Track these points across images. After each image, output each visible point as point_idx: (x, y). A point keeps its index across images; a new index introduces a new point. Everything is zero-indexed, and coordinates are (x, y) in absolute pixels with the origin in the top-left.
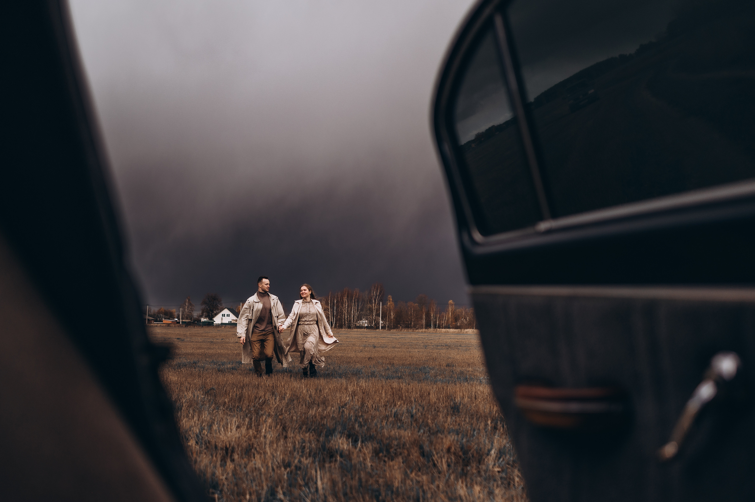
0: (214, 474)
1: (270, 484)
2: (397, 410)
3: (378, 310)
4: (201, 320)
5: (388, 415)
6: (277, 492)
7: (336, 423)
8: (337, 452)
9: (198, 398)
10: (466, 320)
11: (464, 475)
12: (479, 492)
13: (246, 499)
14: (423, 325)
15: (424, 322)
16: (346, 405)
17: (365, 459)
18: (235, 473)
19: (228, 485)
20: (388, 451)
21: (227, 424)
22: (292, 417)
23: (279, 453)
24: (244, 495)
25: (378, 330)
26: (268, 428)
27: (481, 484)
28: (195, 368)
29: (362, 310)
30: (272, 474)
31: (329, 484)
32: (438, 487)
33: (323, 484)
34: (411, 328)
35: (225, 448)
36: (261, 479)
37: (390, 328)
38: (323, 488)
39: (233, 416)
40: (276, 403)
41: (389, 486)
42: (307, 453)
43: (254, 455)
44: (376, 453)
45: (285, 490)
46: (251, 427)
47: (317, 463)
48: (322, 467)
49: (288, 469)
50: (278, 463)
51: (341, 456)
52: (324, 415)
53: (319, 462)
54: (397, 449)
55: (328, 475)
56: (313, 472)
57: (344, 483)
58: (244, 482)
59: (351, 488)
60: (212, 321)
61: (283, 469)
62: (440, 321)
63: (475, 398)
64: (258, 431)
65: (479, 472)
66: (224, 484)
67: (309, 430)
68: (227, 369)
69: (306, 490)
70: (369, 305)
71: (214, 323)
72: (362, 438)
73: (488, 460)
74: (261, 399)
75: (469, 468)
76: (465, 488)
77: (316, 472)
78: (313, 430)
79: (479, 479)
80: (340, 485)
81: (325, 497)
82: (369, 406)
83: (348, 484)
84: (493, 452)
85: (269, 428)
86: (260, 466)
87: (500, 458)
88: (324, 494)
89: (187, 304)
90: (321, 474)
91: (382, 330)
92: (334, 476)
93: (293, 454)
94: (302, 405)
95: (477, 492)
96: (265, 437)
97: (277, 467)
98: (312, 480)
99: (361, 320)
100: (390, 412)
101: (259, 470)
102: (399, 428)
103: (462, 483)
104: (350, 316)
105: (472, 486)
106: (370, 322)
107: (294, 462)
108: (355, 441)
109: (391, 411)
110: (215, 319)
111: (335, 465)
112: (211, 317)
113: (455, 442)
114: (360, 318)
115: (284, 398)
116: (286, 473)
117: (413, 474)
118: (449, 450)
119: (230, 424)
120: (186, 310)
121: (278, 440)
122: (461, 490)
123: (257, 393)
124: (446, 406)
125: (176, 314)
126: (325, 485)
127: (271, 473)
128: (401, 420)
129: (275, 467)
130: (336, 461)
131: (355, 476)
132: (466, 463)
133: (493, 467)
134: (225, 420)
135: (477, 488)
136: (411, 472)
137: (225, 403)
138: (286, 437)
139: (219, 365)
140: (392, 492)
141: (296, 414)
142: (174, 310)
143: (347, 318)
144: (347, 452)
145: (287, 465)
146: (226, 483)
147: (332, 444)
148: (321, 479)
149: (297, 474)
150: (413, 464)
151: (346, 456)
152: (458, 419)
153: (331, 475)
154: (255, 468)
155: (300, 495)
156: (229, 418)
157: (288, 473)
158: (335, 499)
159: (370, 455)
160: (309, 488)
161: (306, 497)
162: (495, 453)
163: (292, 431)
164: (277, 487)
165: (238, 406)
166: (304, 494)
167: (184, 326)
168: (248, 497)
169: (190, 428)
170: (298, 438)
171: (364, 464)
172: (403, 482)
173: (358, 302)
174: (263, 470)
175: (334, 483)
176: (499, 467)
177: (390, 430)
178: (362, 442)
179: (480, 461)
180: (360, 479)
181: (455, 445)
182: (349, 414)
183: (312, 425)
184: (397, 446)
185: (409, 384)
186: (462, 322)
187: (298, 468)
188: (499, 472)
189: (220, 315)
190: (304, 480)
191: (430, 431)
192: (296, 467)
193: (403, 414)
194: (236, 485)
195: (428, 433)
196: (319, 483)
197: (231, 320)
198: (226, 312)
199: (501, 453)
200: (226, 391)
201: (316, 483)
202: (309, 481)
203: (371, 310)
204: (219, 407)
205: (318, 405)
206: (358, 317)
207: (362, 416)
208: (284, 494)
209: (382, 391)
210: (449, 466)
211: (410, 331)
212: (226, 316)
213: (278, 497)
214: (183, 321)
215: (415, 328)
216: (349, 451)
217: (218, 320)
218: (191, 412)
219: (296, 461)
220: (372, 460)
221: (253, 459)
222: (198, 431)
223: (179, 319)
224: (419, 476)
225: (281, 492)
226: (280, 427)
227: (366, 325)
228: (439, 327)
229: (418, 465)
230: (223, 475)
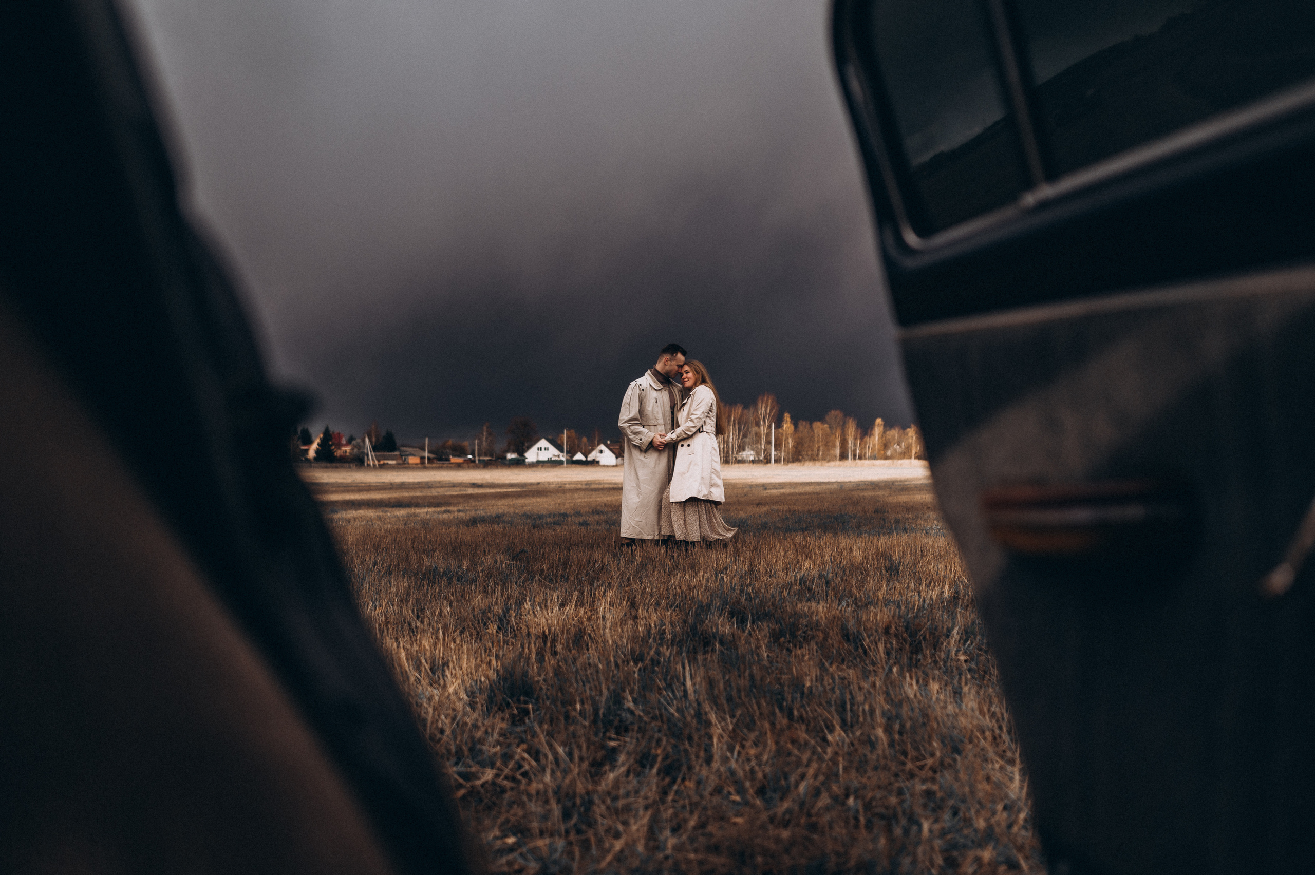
0: (525, 674)
1: (612, 687)
2: (804, 575)
3: (768, 435)
4: (505, 458)
5: (791, 582)
6: (624, 698)
7: (711, 595)
8: (715, 638)
9: (502, 565)
10: (901, 447)
11: (913, 665)
12: (938, 692)
13: (575, 709)
14: (836, 456)
15: (838, 451)
16: (726, 569)
17: (758, 647)
18: (557, 672)
19: (548, 689)
20: (793, 636)
21: (546, 601)
22: (645, 589)
23: (625, 641)
24: (572, 703)
25: (769, 465)
26: (608, 606)
27: (940, 680)
28: (498, 524)
29: (745, 436)
30: (616, 672)
31: (703, 684)
32: (874, 685)
33: (694, 685)
34: (818, 460)
35: (542, 636)
36: (598, 679)
37: (788, 461)
38: (695, 692)
39: (555, 589)
40: (619, 570)
41: (797, 684)
42: (668, 640)
43: (587, 645)
44: (775, 637)
45: (635, 696)
46: (582, 605)
47: (684, 654)
48: (693, 660)
49: (640, 665)
50: (625, 655)
51: (722, 643)
52: (693, 584)
53: (688, 652)
54: (807, 630)
55: (702, 671)
56: (679, 667)
57: (728, 683)
58: (571, 684)
59: (739, 691)
60: (523, 458)
61: (632, 664)
62: (861, 450)
63: (922, 555)
64: (593, 609)
65: (936, 662)
66: (541, 689)
67: (671, 606)
68: (547, 524)
69: (668, 695)
70: (754, 429)
71: (527, 460)
72: (752, 614)
73: (949, 643)
74: (596, 563)
75: (920, 657)
76: (915, 687)
77: (684, 668)
78: (677, 607)
79: (937, 672)
80: (721, 686)
81: (699, 704)
82: (761, 571)
83: (733, 685)
84: (955, 632)
85: (610, 605)
86: (597, 661)
87: (966, 641)
88: (697, 700)
89: (485, 434)
90: (690, 670)
91: (776, 464)
92: (711, 672)
93: (647, 642)
94: (659, 572)
95: (935, 692)
96: (604, 618)
97: (623, 662)
98: (678, 680)
99: (744, 450)
100: (793, 578)
101: (596, 666)
102: (809, 600)
103: (911, 678)
104: (728, 445)
105: (926, 684)
106: (758, 454)
107: (648, 653)
108: (742, 621)
109: (795, 576)
110: (527, 455)
111: (711, 656)
112: (521, 451)
113: (896, 618)
114: (741, 448)
115: (632, 562)
116: (636, 670)
117: (834, 667)
118: (887, 630)
119: (551, 602)
120: (484, 443)
121: (623, 622)
122: (911, 688)
123: (591, 555)
124: (877, 568)
125: (469, 449)
126: (697, 687)
127: (613, 671)
128: (811, 589)
129: (620, 662)
130: (713, 650)
131: (744, 672)
132: (916, 649)
133: (956, 655)
134: (542, 595)
135: (935, 686)
136: (831, 664)
137: (543, 570)
138: (636, 617)
139: (534, 519)
140: (803, 693)
141: (650, 585)
142: (466, 443)
143: (723, 448)
144: (730, 638)
145: (638, 659)
146: (544, 687)
147: (707, 625)
148: (692, 678)
149: (654, 671)
150: (833, 653)
151: (729, 643)
152: (898, 586)
153: (708, 672)
154: (589, 665)
155: (659, 701)
156: (548, 591)
157: (640, 670)
158: (715, 708)
159: (766, 641)
160: (673, 692)
161: (669, 704)
162: (958, 633)
163: (644, 608)
164: (624, 691)
165: (562, 575)
166: (666, 700)
167: (482, 466)
168: (578, 706)
169: (489, 608)
170: (654, 617)
171: (758, 655)
172: (820, 679)
173: (739, 423)
174: (600, 666)
175: (711, 683)
176: (965, 653)
177: (794, 604)
178: (753, 622)
179: (936, 646)
180: (752, 676)
181: (896, 623)
182: (731, 583)
183: (675, 600)
184: (806, 626)
185: (820, 538)
186: (895, 450)
187: (655, 662)
188: (966, 661)
189: (534, 449)
190: (665, 680)
191: (856, 604)
192: (652, 660)
193: (814, 580)
194: (561, 689)
195: (854, 606)
196: (689, 683)
197: (551, 456)
198: (543, 443)
199: (967, 633)
200: (543, 554)
201: (684, 684)
202: (673, 681)
203: (758, 435)
204: (534, 577)
205: (684, 570)
206: (739, 447)
207: (750, 584)
208: (635, 701)
209: (780, 549)
210: (888, 653)
211: (818, 464)
212: (543, 449)
213: (625, 707)
214: (481, 458)
215: (825, 460)
216: (733, 634)
217: (531, 456)
218: (491, 584)
219: (652, 653)
220: (769, 648)
221: (585, 651)
222: (501, 612)
223: (474, 456)
224: (841, 670)
225: (630, 698)
226: (627, 603)
227: (752, 458)
228: (860, 458)
229: (841, 655)
230: (540, 675)
